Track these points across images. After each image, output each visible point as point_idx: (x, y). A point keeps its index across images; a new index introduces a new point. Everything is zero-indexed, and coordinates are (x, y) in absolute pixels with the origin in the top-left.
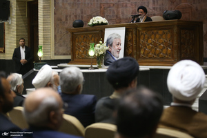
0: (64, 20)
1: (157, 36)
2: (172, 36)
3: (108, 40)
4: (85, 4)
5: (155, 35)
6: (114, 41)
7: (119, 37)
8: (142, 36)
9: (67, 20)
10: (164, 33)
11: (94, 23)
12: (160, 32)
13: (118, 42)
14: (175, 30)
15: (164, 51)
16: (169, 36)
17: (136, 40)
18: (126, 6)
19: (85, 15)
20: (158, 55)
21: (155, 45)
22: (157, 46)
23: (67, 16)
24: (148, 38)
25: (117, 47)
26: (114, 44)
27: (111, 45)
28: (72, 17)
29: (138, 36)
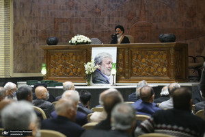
0: (21, 35)
1: (152, 56)
2: (168, 57)
3: (95, 59)
4: (40, 18)
5: (150, 55)
6: (104, 60)
7: (110, 57)
8: (135, 56)
9: (23, 35)
10: (159, 54)
11: (79, 41)
12: (155, 53)
13: (108, 61)
14: (172, 51)
15: (160, 70)
16: (164, 56)
17: (129, 60)
18: (80, 22)
19: (39, 30)
20: (153, 74)
21: (150, 64)
22: (151, 65)
23: (23, 31)
24: (142, 58)
25: (107, 66)
26: (104, 63)
27: (100, 64)
28: (28, 32)
29: (131, 56)
